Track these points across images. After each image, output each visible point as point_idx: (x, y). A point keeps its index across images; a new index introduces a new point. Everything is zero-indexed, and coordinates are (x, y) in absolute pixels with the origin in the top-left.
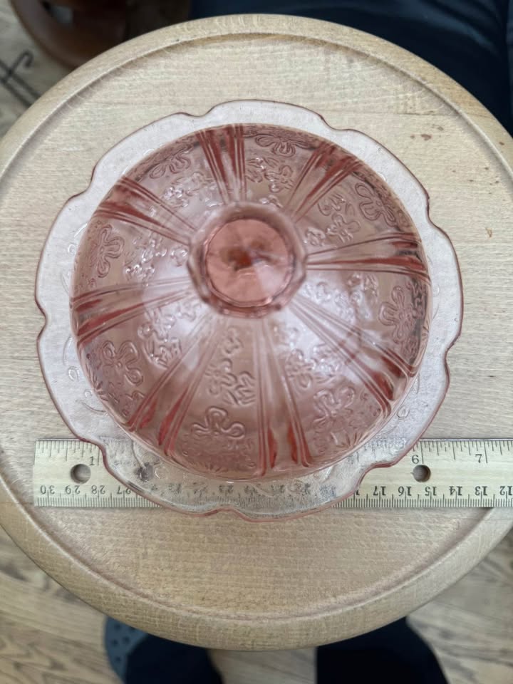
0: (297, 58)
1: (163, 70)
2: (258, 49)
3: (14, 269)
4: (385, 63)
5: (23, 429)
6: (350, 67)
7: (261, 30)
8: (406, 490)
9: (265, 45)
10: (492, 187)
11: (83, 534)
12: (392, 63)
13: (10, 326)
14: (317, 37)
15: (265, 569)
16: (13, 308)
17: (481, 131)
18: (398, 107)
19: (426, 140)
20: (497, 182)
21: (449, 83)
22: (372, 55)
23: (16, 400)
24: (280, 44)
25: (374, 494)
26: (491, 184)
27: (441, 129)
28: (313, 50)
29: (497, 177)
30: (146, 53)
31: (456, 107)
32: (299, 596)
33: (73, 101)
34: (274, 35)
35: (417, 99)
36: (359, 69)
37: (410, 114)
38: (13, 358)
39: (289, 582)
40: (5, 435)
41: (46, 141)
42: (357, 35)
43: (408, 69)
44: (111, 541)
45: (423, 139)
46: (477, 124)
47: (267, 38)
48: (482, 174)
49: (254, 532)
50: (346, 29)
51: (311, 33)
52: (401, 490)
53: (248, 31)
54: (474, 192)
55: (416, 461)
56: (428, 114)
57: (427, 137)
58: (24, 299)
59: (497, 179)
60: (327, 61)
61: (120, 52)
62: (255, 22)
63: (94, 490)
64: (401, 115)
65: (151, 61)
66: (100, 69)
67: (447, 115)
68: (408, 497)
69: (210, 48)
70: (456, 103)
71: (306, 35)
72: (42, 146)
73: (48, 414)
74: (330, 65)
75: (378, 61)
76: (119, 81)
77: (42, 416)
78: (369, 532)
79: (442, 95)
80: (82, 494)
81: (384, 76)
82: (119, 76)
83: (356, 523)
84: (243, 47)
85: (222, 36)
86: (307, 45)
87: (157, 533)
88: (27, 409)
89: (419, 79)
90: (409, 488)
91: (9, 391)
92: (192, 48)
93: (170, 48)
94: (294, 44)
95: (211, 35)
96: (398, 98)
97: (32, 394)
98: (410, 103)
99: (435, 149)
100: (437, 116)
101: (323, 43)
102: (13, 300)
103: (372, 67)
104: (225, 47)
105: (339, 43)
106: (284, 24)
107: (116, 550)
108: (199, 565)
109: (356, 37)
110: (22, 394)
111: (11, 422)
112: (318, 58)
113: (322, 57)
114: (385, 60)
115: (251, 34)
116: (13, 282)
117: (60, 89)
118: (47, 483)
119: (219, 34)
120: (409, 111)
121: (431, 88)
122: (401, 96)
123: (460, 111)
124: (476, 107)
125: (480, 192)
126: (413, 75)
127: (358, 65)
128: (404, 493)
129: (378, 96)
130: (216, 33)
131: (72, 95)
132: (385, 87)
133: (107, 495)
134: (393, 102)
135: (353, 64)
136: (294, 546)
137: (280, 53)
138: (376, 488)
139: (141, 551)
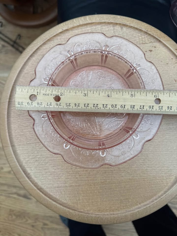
0: (104, 30)
1: (60, 40)
2: (90, 28)
3: (22, 115)
4: (134, 27)
5: (34, 166)
6: (122, 30)
7: (90, 22)
9: (92, 27)
10: (174, 65)
11: (59, 196)
12: (136, 27)
13: (25, 134)
14: (109, 21)
15: (117, 199)
16: (25, 128)
17: (169, 46)
18: (140, 42)
19: (151, 52)
20: (176, 63)
21: (156, 31)
22: (129, 25)
23: (31, 157)
24: (97, 25)
26: (174, 64)
27: (155, 47)
28: (109, 26)
29: (176, 61)
30: (53, 36)
31: (160, 39)
32: (129, 205)
33: (32, 56)
34: (95, 23)
35: (146, 38)
36: (125, 30)
37: (144, 43)
38: (27, 144)
39: (125, 202)
40: (29, 168)
41: (25, 71)
42: (123, 18)
43: (142, 28)
44: (68, 197)
45: (149, 52)
46: (167, 44)
47: (92, 24)
48: (171, 61)
49: (112, 188)
50: (119, 17)
51: (107, 20)
53: (86, 23)
54: (169, 67)
56: (150, 43)
57: (151, 51)
58: (27, 124)
59: (176, 62)
60: (114, 29)
61: (44, 36)
62: (88, 19)
64: (141, 44)
65: (55, 38)
66: (38, 43)
67: (156, 42)
69: (74, 30)
70: (159, 38)
71: (106, 21)
72: (24, 73)
73: (42, 160)
74: (115, 30)
75: (131, 27)
76: (45, 46)
77: (40, 161)
78: (148, 183)
79: (154, 36)
81: (134, 31)
82: (45, 45)
83: (144, 180)
84: (85, 28)
85: (77, 26)
86: (106, 25)
87: (82, 192)
88: (34, 159)
89: (146, 31)
91: (28, 155)
92: (68, 32)
93: (61, 33)
94: (102, 25)
95: (74, 26)
96: (139, 39)
97: (35, 154)
98: (144, 40)
99: (154, 55)
100: (153, 43)
101: (112, 23)
102: (24, 125)
103: (129, 29)
104: (79, 29)
105: (117, 22)
106: (98, 18)
107: (70, 199)
108: (96, 200)
109: (122, 19)
110: (32, 155)
111: (30, 164)
112: (111, 28)
113: (112, 28)
114: (134, 26)
115: (87, 24)
116: (22, 119)
117: (26, 52)
119: (76, 25)
120: (144, 42)
121: (150, 34)
122: (140, 38)
123: (161, 40)
124: (166, 38)
125: (171, 67)
126: (144, 30)
127: (125, 29)
129: (133, 39)
130: (75, 25)
131: (31, 54)
132: (135, 35)
134: (138, 40)
136: (125, 190)
137: (97, 29)
139: (78, 198)
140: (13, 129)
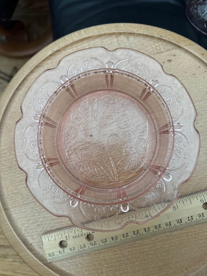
0: (105, 43)
1: (51, 65)
2: (87, 44)
3: (14, 167)
4: (143, 34)
5: (37, 233)
6: (128, 40)
7: (86, 36)
8: (202, 215)
9: (90, 42)
10: (204, 74)
11: (74, 271)
12: (146, 33)
13: (19, 191)
14: (111, 32)
15: (154, 265)
16: (19, 183)
17: (192, 52)
18: (154, 51)
19: (170, 62)
20: (205, 71)
21: (172, 35)
22: (136, 32)
23: (31, 222)
24: (96, 39)
25: (189, 220)
26: (203, 73)
27: (175, 55)
28: (111, 38)
29: (205, 69)
30: (41, 60)
31: (179, 44)
32: (171, 273)
33: (18, 89)
34: (92, 36)
35: (161, 46)
36: (132, 40)
37: (160, 53)
38: (24, 204)
39: (165, 269)
40: (30, 237)
41: (11, 110)
42: (128, 26)
43: (153, 34)
44: (86, 270)
45: (168, 62)
46: (190, 49)
47: (90, 39)
48: (198, 70)
49: (145, 251)
50: (122, 24)
51: (108, 31)
52: (199, 216)
53: (81, 38)
54: (197, 79)
55: (202, 201)
56: (167, 51)
57: (170, 61)
58: (21, 179)
59: (205, 70)
60: (118, 41)
61: (31, 63)
62: (83, 33)
63: (71, 249)
64: (156, 55)
65: (45, 63)
66: (25, 73)
67: (175, 49)
68: (203, 218)
69: (67, 50)
70: (178, 42)
71: (106, 32)
72: (10, 112)
73: (45, 224)
74: (120, 42)
75: (139, 35)
76: (33, 75)
77: (43, 226)
78: (193, 238)
79: (171, 41)
80: (66, 252)
81: (144, 40)
82: (33, 73)
83: (187, 236)
84: (81, 45)
85: (71, 43)
86: (107, 37)
87: (104, 262)
88: (36, 224)
89: (159, 37)
90: (203, 214)
91: (27, 219)
92: (60, 53)
93: (51, 55)
94: (102, 38)
95: (66, 44)
96: (152, 48)
97: (36, 217)
98: (158, 48)
99: (175, 65)
100: (171, 51)
101: (114, 34)
102: (17, 180)
103: (138, 38)
104: (73, 47)
105: (121, 31)
106: (95, 30)
107: (89, 274)
108: (125, 271)
109: (127, 27)
110: (32, 218)
111: (31, 231)
112: (114, 40)
113: (115, 40)
114: (142, 33)
115: (82, 39)
116: (15, 172)
117: (11, 86)
118: (51, 252)
119: (69, 43)
120: (159, 52)
121: (166, 39)
122: (154, 46)
123: (181, 45)
124: (187, 41)
125: (199, 78)
126: (156, 36)
127: (131, 38)
128: (201, 216)
129: (144, 49)
130: (68, 43)
131: (16, 87)
132: (146, 45)
133: (77, 250)
134: (151, 50)
135: (129, 39)
136: (163, 253)
137: (96, 43)
138: (189, 218)
139: (100, 271)
140: (4, 187)
